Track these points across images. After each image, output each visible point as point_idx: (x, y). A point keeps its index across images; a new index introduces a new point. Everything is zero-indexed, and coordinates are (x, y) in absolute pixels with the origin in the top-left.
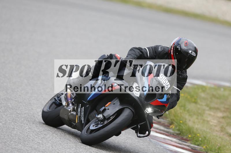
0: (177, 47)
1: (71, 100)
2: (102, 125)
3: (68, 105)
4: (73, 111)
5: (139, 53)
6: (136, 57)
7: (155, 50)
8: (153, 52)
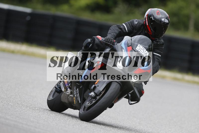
0: (151, 18)
1: (68, 85)
2: (95, 101)
3: (67, 90)
4: (71, 94)
5: (118, 30)
6: (115, 35)
7: (131, 24)
8: (130, 26)
